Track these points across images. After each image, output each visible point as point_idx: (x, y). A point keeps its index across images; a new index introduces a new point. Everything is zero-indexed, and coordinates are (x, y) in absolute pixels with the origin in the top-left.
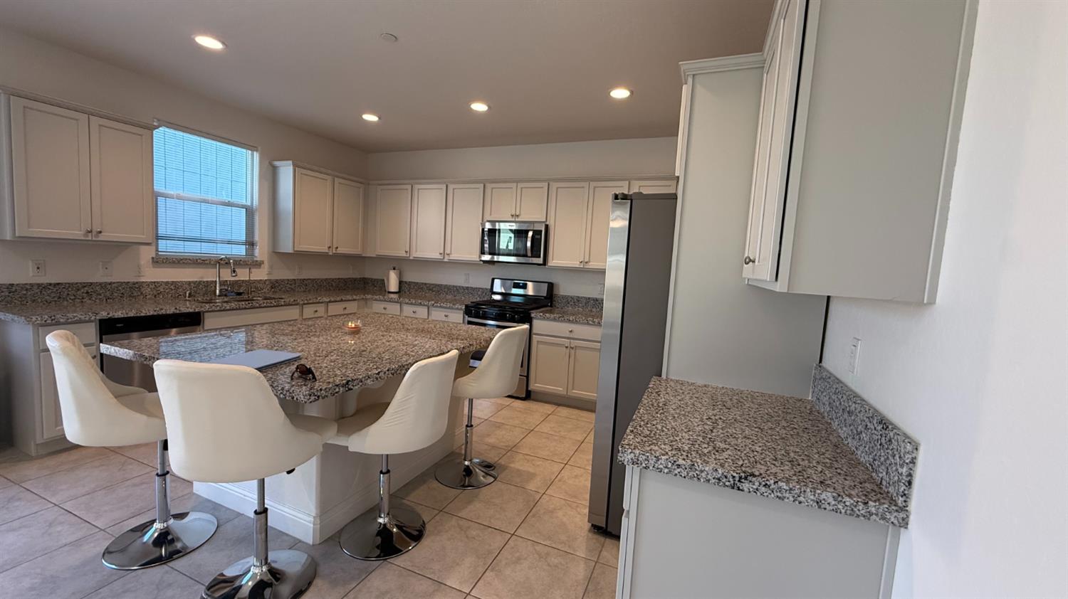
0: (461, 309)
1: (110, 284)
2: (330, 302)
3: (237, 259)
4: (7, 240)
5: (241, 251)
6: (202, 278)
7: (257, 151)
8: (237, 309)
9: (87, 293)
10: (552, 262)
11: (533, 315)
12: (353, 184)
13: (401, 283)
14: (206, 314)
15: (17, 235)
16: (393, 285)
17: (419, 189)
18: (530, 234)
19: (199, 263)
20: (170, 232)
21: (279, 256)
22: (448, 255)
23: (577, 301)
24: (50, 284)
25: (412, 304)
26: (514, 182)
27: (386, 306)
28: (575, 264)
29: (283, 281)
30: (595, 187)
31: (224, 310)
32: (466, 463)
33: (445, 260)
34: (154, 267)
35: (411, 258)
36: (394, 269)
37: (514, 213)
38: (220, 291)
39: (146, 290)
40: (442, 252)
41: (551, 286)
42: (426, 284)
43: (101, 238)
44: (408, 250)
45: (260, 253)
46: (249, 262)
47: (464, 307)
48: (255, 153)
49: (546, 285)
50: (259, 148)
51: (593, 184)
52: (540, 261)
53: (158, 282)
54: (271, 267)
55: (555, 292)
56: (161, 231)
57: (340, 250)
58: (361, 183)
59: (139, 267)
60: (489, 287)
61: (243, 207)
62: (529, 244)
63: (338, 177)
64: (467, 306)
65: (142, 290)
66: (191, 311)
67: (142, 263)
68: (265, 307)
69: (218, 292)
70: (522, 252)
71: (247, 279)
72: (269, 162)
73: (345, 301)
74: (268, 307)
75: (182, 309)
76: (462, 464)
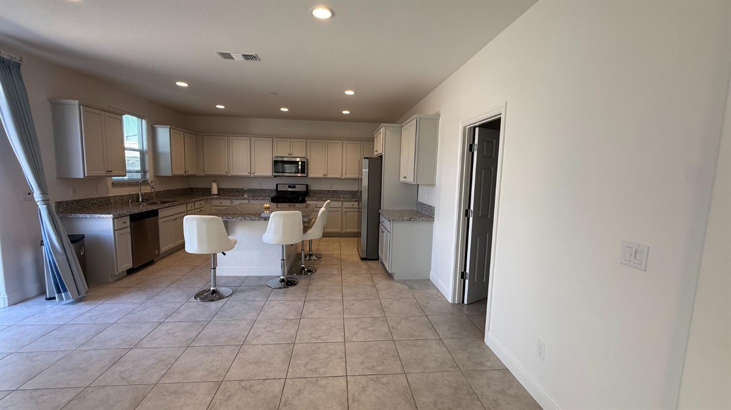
0: (269, 200)
1: (100, 198)
4: (81, 179)
6: (130, 192)
7: (145, 119)
8: (168, 207)
10: (310, 175)
11: (306, 199)
12: (191, 135)
13: (219, 189)
14: (159, 210)
15: (86, 175)
16: (215, 191)
17: (232, 139)
18: (300, 163)
19: (130, 185)
21: (158, 177)
22: (254, 173)
23: (320, 192)
24: (79, 200)
25: (238, 199)
26: (288, 138)
27: (221, 202)
28: (321, 176)
29: (160, 191)
30: (328, 143)
32: (303, 266)
33: (252, 176)
34: (113, 188)
35: (229, 175)
36: (214, 182)
37: (289, 153)
38: (142, 199)
40: (249, 172)
41: (307, 186)
42: (234, 189)
43: (111, 174)
44: (227, 171)
45: (149, 176)
46: (144, 182)
47: (270, 198)
48: (144, 121)
49: (305, 186)
50: (146, 118)
51: (327, 141)
52: (305, 175)
55: (309, 189)
57: (189, 173)
58: (194, 134)
59: (108, 187)
60: (275, 188)
61: (138, 150)
62: (300, 167)
63: (186, 132)
64: (272, 198)
66: (156, 209)
67: (109, 186)
69: (140, 200)
70: (297, 171)
71: (150, 191)
72: (151, 125)
73: (200, 200)
76: (300, 266)
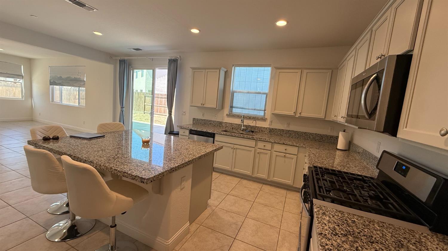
2: (275, 143)
3: (254, 117)
5: (262, 114)
8: (225, 135)
9: (210, 123)
20: (237, 106)
29: (276, 129)
31: (221, 134)
34: (227, 117)
36: (344, 131)
39: (224, 125)
43: (205, 106)
53: (227, 123)
54: (271, 122)
56: (234, 105)
57: (303, 115)
65: (223, 124)
66: (211, 132)
67: (224, 115)
68: (237, 137)
71: (264, 126)
73: (286, 145)
74: (239, 137)
75: (208, 131)
